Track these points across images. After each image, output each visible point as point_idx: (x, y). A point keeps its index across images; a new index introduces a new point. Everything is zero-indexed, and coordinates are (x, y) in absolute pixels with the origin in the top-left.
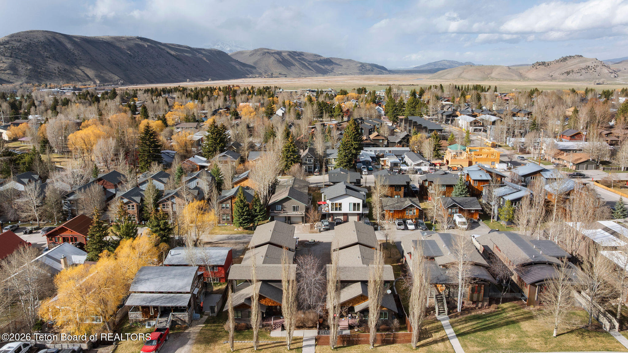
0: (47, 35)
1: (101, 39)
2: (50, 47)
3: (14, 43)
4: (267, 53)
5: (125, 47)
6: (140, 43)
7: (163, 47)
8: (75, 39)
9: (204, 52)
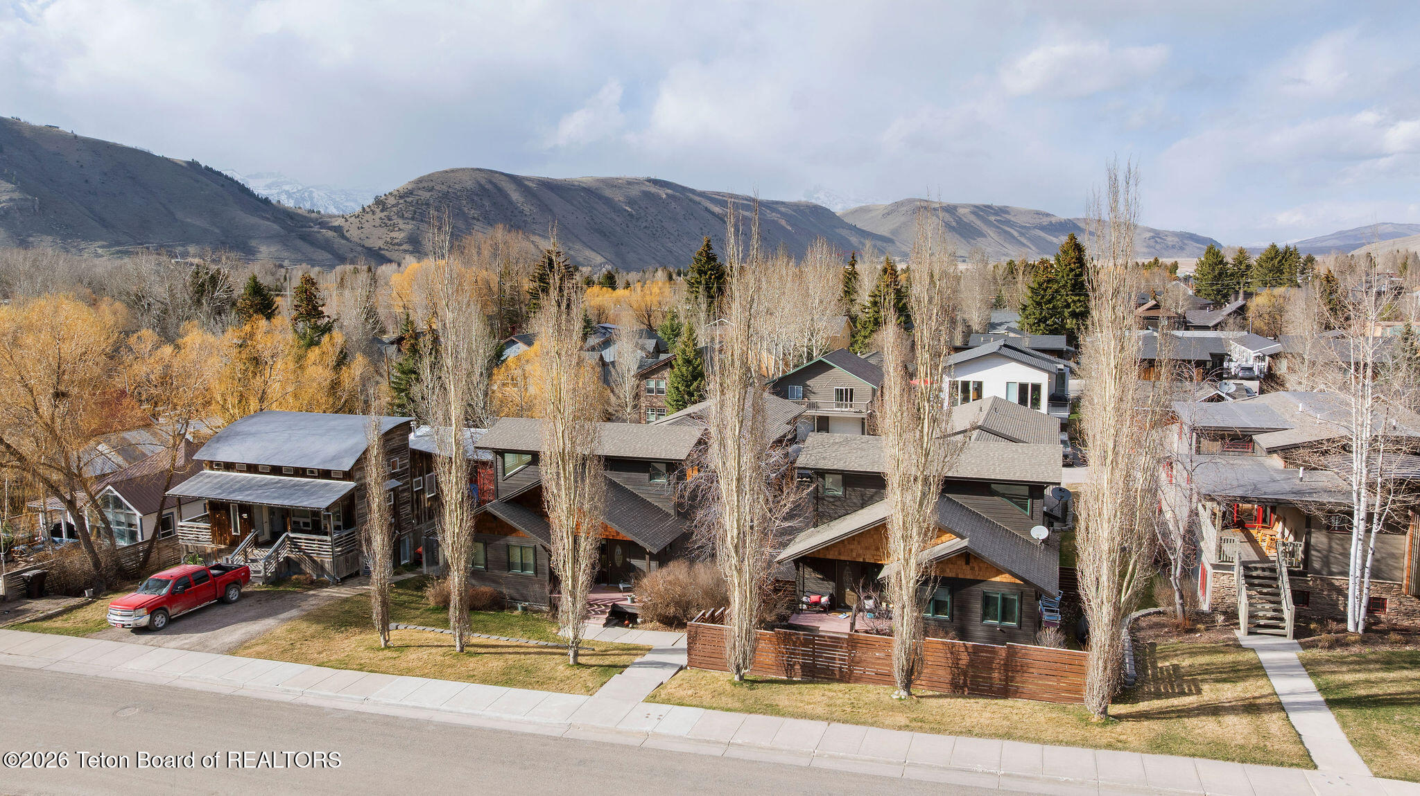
0: (480, 177)
1: (576, 183)
2: (481, 199)
3: (420, 192)
4: (922, 208)
5: (621, 199)
6: (653, 189)
7: (697, 199)
8: (526, 183)
9: (783, 209)
